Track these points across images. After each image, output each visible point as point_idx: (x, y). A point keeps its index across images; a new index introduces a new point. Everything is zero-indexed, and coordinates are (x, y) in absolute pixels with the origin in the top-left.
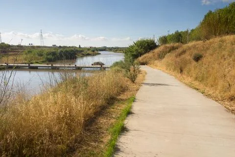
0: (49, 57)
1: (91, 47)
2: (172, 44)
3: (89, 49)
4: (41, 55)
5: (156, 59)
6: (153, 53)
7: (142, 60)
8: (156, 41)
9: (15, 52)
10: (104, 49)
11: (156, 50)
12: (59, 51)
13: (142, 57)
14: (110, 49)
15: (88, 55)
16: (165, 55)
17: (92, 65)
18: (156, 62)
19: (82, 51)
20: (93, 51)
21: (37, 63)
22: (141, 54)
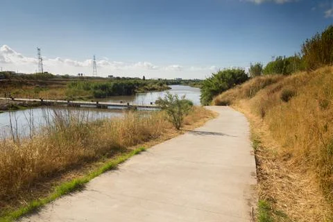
0: (97, 91)
1: (159, 79)
2: (268, 76)
3: (155, 82)
4: (89, 89)
5: (242, 98)
6: (240, 88)
7: (222, 98)
8: (247, 72)
9: (57, 84)
10: (178, 82)
11: (245, 85)
12: (112, 84)
13: (224, 94)
14: (187, 83)
15: (153, 90)
16: (256, 91)
17: (151, 103)
18: (241, 101)
19: (145, 84)
20: (161, 85)
21: (81, 99)
22: (222, 90)
